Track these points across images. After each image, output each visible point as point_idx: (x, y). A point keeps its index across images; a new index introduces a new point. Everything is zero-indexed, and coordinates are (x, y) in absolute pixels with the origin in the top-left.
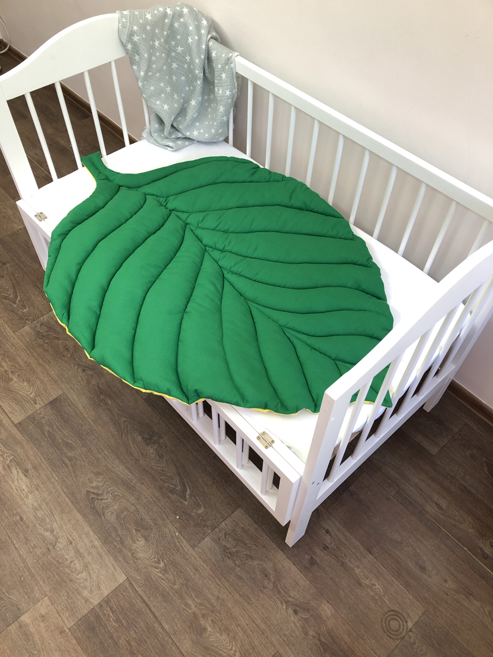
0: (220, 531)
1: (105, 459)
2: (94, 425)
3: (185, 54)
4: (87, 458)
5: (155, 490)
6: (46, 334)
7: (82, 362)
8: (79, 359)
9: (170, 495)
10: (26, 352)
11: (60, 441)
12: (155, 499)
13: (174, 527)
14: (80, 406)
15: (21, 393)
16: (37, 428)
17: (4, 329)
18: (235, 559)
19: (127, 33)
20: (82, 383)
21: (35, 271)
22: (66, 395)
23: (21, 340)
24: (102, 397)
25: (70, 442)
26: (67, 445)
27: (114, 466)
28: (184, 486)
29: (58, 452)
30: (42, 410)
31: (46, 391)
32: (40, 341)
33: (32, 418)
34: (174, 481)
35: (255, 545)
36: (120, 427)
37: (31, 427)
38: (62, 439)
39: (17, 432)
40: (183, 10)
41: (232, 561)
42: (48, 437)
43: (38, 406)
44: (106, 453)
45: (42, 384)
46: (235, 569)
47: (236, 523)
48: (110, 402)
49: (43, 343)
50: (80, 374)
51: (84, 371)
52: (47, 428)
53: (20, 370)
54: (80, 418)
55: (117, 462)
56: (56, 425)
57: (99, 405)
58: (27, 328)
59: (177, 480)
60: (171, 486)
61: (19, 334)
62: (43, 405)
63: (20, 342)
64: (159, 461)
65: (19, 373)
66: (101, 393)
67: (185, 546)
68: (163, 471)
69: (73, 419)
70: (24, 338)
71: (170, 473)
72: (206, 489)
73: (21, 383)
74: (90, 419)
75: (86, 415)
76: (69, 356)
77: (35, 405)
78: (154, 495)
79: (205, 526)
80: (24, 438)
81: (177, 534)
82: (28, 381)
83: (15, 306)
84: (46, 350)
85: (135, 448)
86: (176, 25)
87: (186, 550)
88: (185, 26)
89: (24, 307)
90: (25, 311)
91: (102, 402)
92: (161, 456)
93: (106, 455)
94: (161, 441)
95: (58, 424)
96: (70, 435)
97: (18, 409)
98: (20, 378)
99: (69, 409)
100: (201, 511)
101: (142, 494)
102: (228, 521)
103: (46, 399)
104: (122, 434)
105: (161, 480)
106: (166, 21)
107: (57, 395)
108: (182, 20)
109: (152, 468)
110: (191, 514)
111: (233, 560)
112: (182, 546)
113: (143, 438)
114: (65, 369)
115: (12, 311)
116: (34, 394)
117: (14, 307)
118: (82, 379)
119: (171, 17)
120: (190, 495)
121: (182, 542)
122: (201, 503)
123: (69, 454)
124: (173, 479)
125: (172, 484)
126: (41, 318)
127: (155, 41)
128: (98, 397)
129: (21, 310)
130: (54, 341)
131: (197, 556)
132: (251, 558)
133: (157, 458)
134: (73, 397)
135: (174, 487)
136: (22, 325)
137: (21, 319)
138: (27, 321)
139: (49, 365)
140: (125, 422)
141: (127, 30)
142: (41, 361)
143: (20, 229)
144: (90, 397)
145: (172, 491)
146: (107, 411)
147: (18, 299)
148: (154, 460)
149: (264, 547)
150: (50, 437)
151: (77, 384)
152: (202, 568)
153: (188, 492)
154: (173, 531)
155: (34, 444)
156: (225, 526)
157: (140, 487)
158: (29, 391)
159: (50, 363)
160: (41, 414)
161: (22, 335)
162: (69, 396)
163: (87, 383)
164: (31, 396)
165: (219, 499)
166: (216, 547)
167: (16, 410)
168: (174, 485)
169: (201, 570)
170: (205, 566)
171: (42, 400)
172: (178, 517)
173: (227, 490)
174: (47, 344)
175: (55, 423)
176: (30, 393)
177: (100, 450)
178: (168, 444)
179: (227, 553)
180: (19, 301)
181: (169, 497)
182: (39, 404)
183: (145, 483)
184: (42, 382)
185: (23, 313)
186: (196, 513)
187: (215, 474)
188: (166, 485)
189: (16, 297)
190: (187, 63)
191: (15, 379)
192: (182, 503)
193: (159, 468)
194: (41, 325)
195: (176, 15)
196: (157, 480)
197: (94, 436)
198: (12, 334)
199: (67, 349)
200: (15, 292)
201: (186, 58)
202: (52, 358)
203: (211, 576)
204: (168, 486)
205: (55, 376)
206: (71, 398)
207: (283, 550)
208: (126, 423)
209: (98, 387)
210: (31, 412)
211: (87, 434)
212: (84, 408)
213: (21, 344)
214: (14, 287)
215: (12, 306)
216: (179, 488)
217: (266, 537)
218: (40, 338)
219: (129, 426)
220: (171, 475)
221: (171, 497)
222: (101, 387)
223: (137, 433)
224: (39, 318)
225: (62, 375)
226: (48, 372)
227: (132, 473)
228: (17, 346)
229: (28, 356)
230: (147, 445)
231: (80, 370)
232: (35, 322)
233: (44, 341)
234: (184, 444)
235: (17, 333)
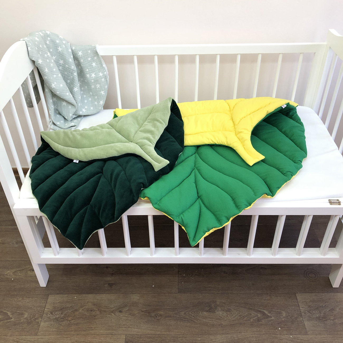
0: (305, 313)
2: (171, 333)
5: (251, 329)
6: (63, 315)
7: (112, 308)
8: (108, 308)
9: (261, 323)
10: (64, 337)
12: (257, 333)
13: (285, 335)
14: (148, 332)
17: (24, 340)
18: (328, 318)
20: (130, 319)
22: (129, 335)
24: (153, 314)
27: (214, 340)
28: (260, 311)
32: (66, 323)
35: (326, 302)
36: (187, 319)
41: (329, 320)
44: (199, 339)
46: (335, 322)
47: (305, 302)
48: (162, 313)
49: (68, 322)
50: (122, 316)
51: (121, 312)
54: (157, 338)
55: (212, 337)
57: (158, 320)
58: (42, 324)
59: (253, 313)
60: (255, 318)
61: (42, 333)
63: (50, 337)
64: (232, 313)
66: (149, 313)
67: (303, 338)
68: (240, 316)
70: (49, 331)
72: (272, 302)
74: (164, 332)
75: (159, 333)
76: (98, 313)
78: (254, 332)
79: (297, 318)
81: (291, 337)
83: (13, 320)
84: (77, 324)
87: (306, 339)
89: (22, 314)
90: (26, 316)
91: (157, 317)
92: (229, 310)
94: (218, 303)
99: (143, 340)
100: (284, 314)
101: (248, 338)
102: (301, 305)
104: (193, 321)
105: (246, 321)
107: (124, 340)
109: (233, 320)
110: (282, 320)
111: (329, 319)
112: (302, 340)
113: (207, 311)
114: (106, 322)
115: (15, 325)
118: (126, 317)
120: (270, 312)
121: (299, 338)
122: (279, 311)
124: (251, 314)
126: (46, 309)
128: (151, 316)
129: (22, 318)
130: (75, 314)
131: (314, 336)
132: (333, 309)
133: (228, 313)
134: (134, 331)
135: (257, 317)
136: (36, 326)
137: (29, 323)
138: (37, 320)
139: (92, 330)
140: (185, 314)
142: (84, 333)
144: (146, 321)
145: (259, 320)
146: (167, 318)
147: (9, 314)
148: (228, 316)
149: (330, 299)
151: (128, 322)
152: (324, 339)
153: (266, 312)
154: (287, 338)
156: (303, 309)
157: (242, 336)
159: (92, 328)
161: (46, 331)
162: (132, 333)
163: (133, 316)
165: (283, 300)
166: (314, 322)
168: (256, 316)
169: (325, 340)
170: (322, 336)
172: (280, 329)
174: (72, 320)
178: (223, 301)
179: (322, 319)
180: (12, 314)
181: (262, 324)
183: (241, 331)
185: (26, 318)
186: (284, 317)
187: (264, 291)
188: (252, 320)
192: (272, 320)
193: (237, 317)
194: (52, 313)
196: (244, 323)
197: (180, 338)
198: (36, 337)
202: (88, 324)
203: (333, 337)
204: (254, 320)
205: (106, 332)
206: (135, 333)
207: (337, 292)
208: (187, 314)
209: (142, 311)
212: (151, 330)
215: (10, 322)
216: (259, 315)
217: (324, 294)
218: (62, 321)
219: (190, 313)
220: (247, 313)
221: (263, 323)
222: (144, 310)
223: (200, 313)
224: (44, 311)
225: (110, 327)
226: (97, 334)
227: (228, 334)
228: (51, 341)
229: (69, 339)
230: (214, 312)
231: (117, 313)
232: (44, 315)
233: (67, 320)
234: (230, 293)
235: (39, 334)
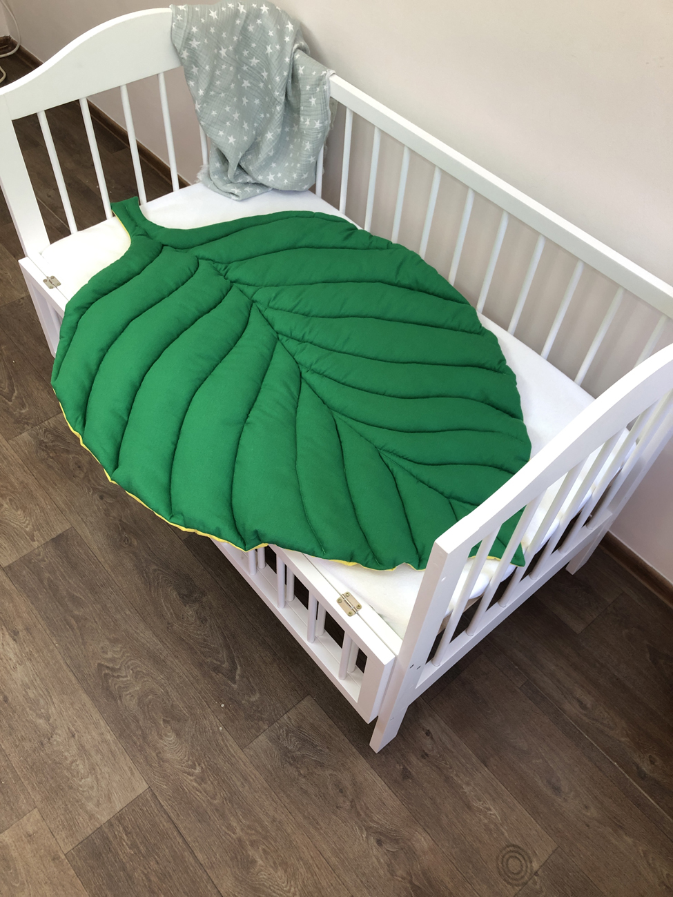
0: (280, 727)
1: (126, 621)
2: (112, 574)
3: (262, 69)
4: (100, 618)
5: (192, 667)
6: (51, 444)
7: (99, 485)
8: (96, 481)
9: (214, 674)
10: (23, 468)
11: (65, 593)
12: (192, 679)
13: (216, 719)
14: (94, 548)
15: (12, 524)
16: (33, 573)
18: (299, 766)
19: (182, 37)
20: (99, 514)
21: (39, 356)
22: (75, 530)
23: (16, 452)
24: (125, 535)
25: (78, 595)
26: (74, 599)
27: (138, 631)
28: (234, 663)
29: (60, 608)
30: (41, 549)
31: (48, 523)
32: (43, 455)
33: (26, 561)
34: (220, 656)
35: (328, 748)
36: (149, 578)
37: (24, 572)
38: (67, 591)
39: (5, 578)
40: (262, 8)
41: (295, 769)
42: (48, 587)
43: (36, 544)
44: (128, 612)
45: (43, 514)
46: (298, 780)
47: (304, 716)
48: (135, 543)
49: (46, 456)
50: (97, 502)
51: (101, 498)
52: (47, 575)
53: (13, 492)
54: (93, 563)
55: (142, 626)
56: (61, 572)
57: (121, 546)
58: (25, 435)
59: (223, 654)
60: (215, 662)
61: (14, 443)
62: (43, 542)
63: (15, 454)
64: (201, 626)
65: (11, 497)
66: (124, 529)
67: (231, 746)
68: (205, 640)
69: (83, 564)
70: (21, 448)
71: (214, 644)
72: (263, 669)
73: (13, 511)
74: (107, 565)
75: (102, 560)
76: (82, 475)
77: (31, 543)
78: (191, 674)
79: (261, 719)
80: (13, 587)
81: (221, 728)
82: (24, 509)
83: (10, 403)
84: (50, 467)
85: (167, 608)
86: (251, 28)
87: (232, 752)
88: (263, 30)
89: (23, 406)
90: (23, 411)
91: (124, 541)
92: (203, 620)
93: (126, 615)
94: (204, 599)
95: (62, 570)
96: (78, 586)
97: (8, 546)
98: (13, 503)
99: (78, 550)
100: (255, 698)
101: (174, 671)
102: (292, 713)
103: (48, 534)
104: (150, 587)
105: (202, 653)
106: (238, 22)
107: (64, 530)
108: (259, 21)
109: (189, 636)
110: (241, 702)
111: (297, 768)
112: (226, 746)
113: (179, 594)
114: (75, 493)
115: (5, 411)
116: (31, 526)
117: (8, 404)
118: (99, 509)
119: (244, 17)
120: (242, 676)
121: (227, 741)
122: (255, 687)
123: (76, 613)
124: (218, 653)
125: (216, 660)
126: (46, 422)
127: (221, 49)
128: (120, 535)
129: (18, 410)
130: (62, 455)
131: (247, 760)
132: (322, 765)
133: (198, 622)
134: (85, 532)
135: (219, 663)
136: (19, 430)
137: (17, 422)
138: (26, 426)
139: (53, 488)
140: (155, 570)
141: (183, 32)
142: (43, 482)
143: (23, 298)
144: (108, 535)
145: (217, 669)
146: (131, 555)
147: (15, 394)
148: (193, 625)
149: (340, 751)
150: (50, 586)
151: (92, 516)
152: (253, 776)
153: (239, 672)
154: (215, 724)
155: (28, 596)
156: (287, 720)
157: (172, 662)
158: (24, 523)
159: (56, 485)
160: (39, 555)
161: (18, 444)
162: (80, 532)
163: (106, 515)
164: (27, 529)
165: (281, 683)
166: (274, 749)
167: (5, 548)
168: (219, 661)
169: (251, 780)
170: (258, 774)
171: (43, 537)
172: (223, 705)
173: (292, 671)
174: (52, 458)
175: (58, 568)
176: (25, 525)
177: (119, 608)
178: (214, 604)
179: (289, 758)
180: (17, 398)
181: (211, 677)
182: (38, 541)
183: (179, 657)
184: (43, 510)
185: (21, 414)
186: (248, 701)
187: (276, 647)
188: (209, 660)
189: (12, 391)
190: (263, 82)
191: (6, 506)
192: (230, 686)
193: (200, 637)
194: (45, 431)
195: (251, 15)
196: (196, 653)
197: (112, 588)
198: (5, 442)
199: (79, 467)
200: (11, 385)
201: (263, 74)
202: (58, 478)
203: (265, 789)
204: (212, 662)
205: (61, 503)
206: (82, 534)
207: (365, 757)
208: (157, 573)
209: (120, 520)
210: (25, 552)
211: (102, 586)
212: (99, 548)
213: (16, 456)
214: (10, 378)
215: (6, 403)
216: (226, 665)
217: (343, 737)
218: (43, 450)
219: (161, 576)
220: (216, 646)
221: (215, 678)
222: (125, 521)
223: (171, 587)
224: (43, 422)
225: (71, 503)
226: (52, 497)
227: (162, 641)
228: (10, 459)
229: (25, 474)
230: (185, 604)
231: (96, 496)
232: (38, 427)
233: (48, 454)
234: (235, 604)
235: (11, 441)
